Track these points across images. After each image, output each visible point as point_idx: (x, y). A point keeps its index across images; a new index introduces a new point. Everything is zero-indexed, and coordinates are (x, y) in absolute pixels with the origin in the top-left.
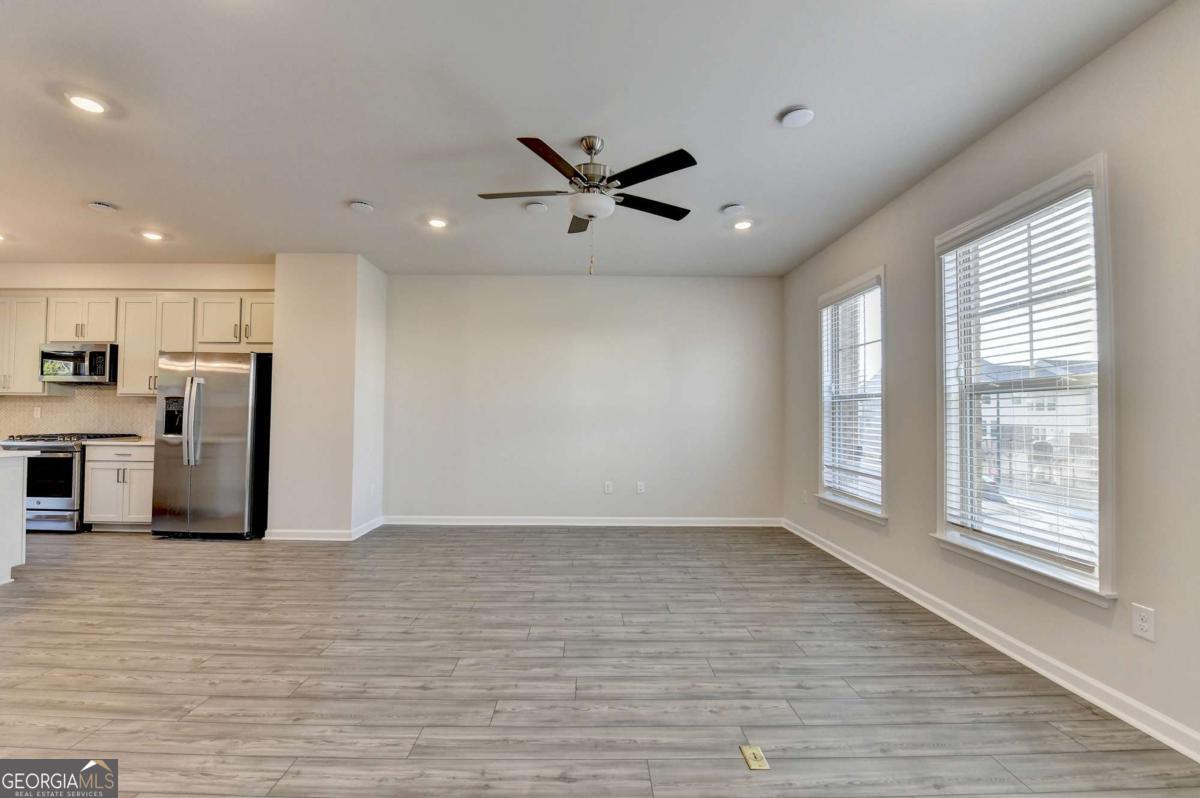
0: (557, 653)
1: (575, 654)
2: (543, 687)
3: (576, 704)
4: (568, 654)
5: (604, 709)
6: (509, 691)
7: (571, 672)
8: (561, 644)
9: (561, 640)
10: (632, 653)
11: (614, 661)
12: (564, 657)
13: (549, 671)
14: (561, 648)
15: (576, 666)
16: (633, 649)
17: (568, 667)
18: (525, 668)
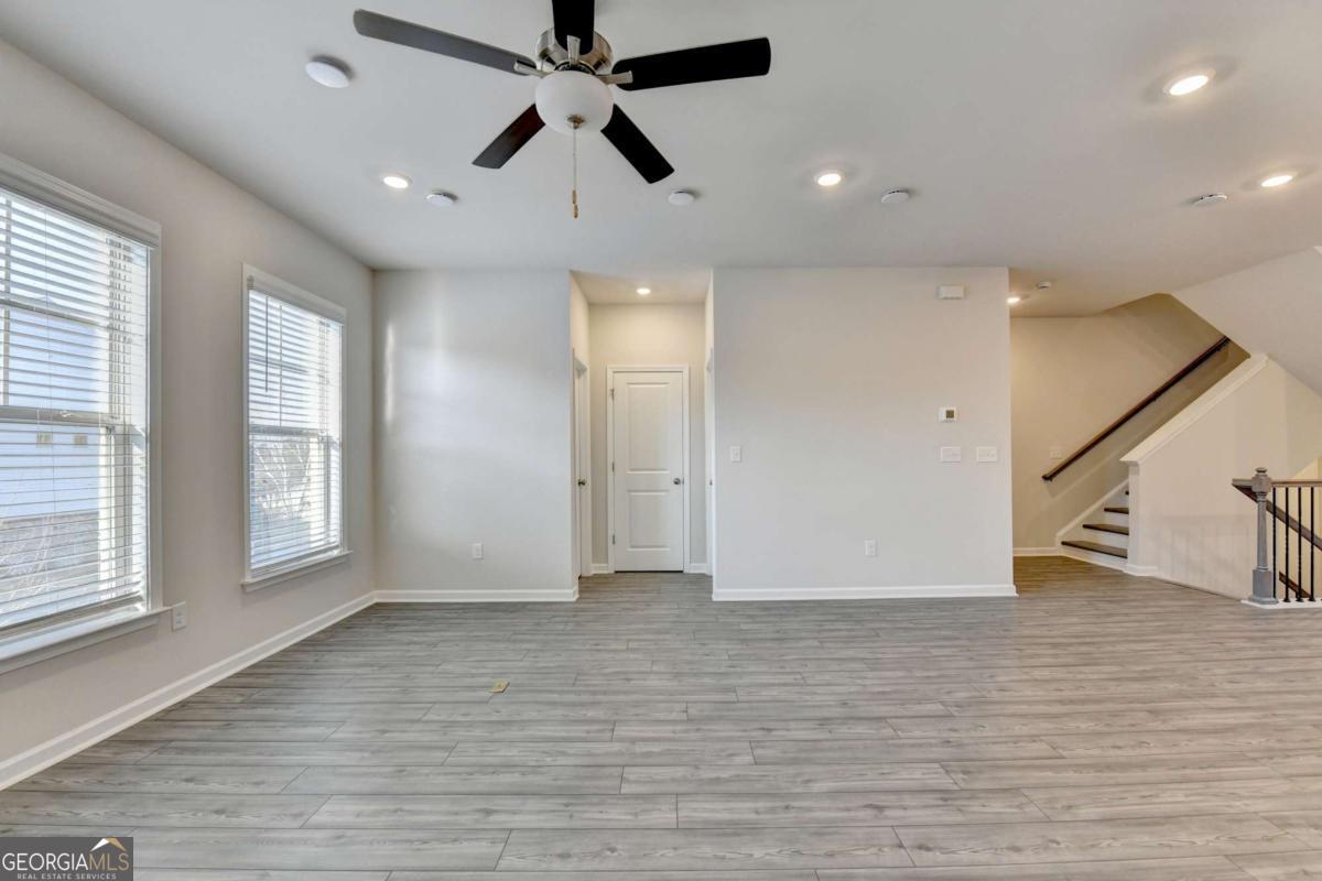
0: (632, 774)
1: (607, 771)
2: (649, 731)
3: (615, 718)
4: (616, 771)
5: (591, 714)
6: (679, 728)
7: (616, 747)
8: (626, 789)
9: (627, 797)
10: (536, 773)
11: (562, 761)
12: (623, 766)
13: (640, 748)
14: (628, 781)
15: (607, 754)
16: (531, 778)
17: (619, 754)
18: (668, 752)
